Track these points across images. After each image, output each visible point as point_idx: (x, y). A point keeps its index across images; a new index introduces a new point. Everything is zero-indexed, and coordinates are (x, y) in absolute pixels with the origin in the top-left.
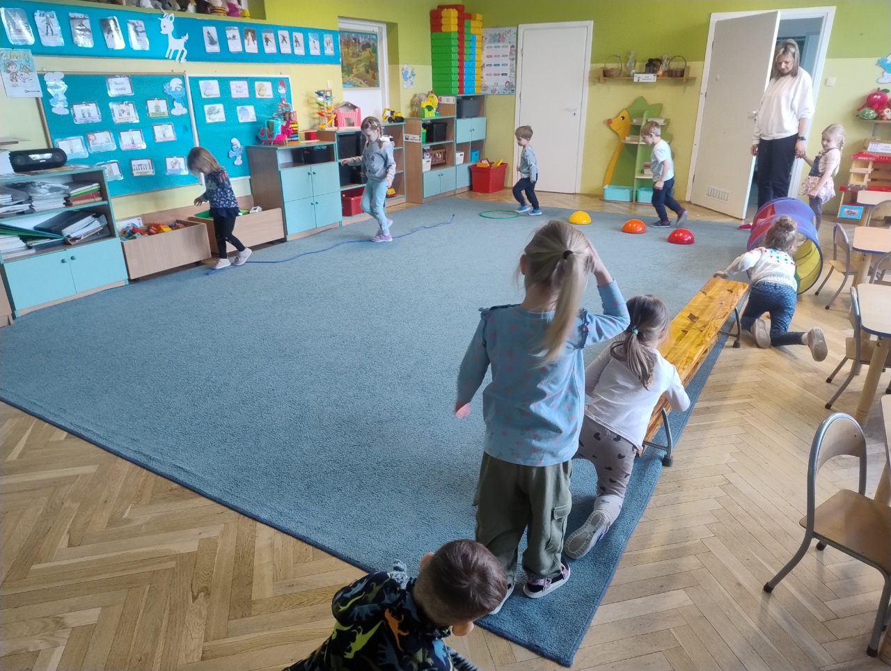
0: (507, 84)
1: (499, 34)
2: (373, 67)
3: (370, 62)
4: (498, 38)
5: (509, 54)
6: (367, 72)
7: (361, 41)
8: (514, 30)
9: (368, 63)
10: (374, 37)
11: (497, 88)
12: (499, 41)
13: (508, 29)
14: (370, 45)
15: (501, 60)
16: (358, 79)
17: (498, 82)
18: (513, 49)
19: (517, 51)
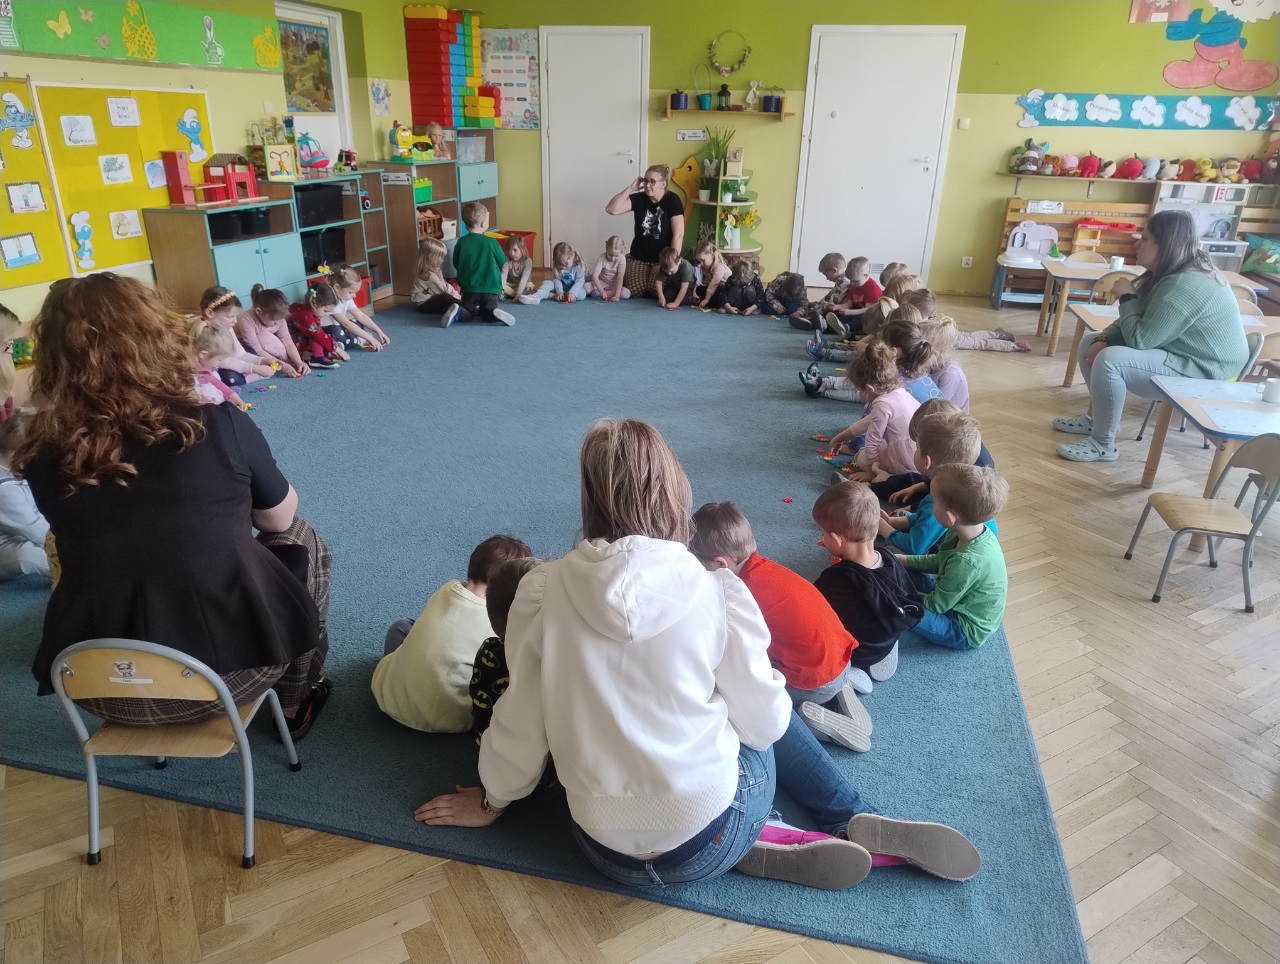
0: (528, 114)
2: (324, 81)
3: (321, 72)
4: (508, 43)
5: (527, 71)
6: (318, 89)
7: (304, 39)
8: (532, 33)
9: (317, 74)
10: (324, 33)
11: (512, 119)
12: (510, 49)
13: (523, 32)
14: (318, 47)
15: (515, 78)
16: (305, 99)
17: (513, 110)
18: (532, 61)
19: (539, 65)
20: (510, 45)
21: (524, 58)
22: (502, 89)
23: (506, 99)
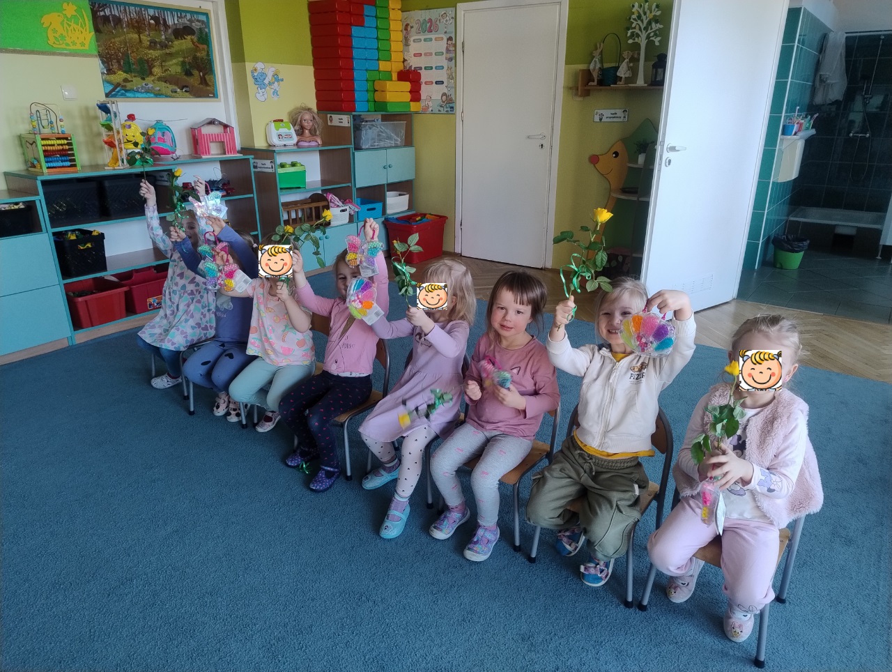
0: (444, 98)
1: (430, 20)
2: (200, 66)
4: (428, 25)
5: (445, 52)
6: (188, 73)
7: (170, 22)
8: (450, 11)
9: (189, 59)
10: (203, 18)
11: (430, 104)
12: (430, 31)
13: (442, 11)
14: (193, 32)
15: (434, 61)
16: (168, 85)
17: (432, 94)
18: (450, 42)
19: (455, 46)
20: (430, 27)
21: (442, 39)
22: (423, 72)
23: (426, 83)
